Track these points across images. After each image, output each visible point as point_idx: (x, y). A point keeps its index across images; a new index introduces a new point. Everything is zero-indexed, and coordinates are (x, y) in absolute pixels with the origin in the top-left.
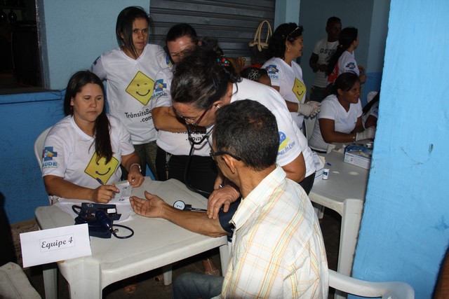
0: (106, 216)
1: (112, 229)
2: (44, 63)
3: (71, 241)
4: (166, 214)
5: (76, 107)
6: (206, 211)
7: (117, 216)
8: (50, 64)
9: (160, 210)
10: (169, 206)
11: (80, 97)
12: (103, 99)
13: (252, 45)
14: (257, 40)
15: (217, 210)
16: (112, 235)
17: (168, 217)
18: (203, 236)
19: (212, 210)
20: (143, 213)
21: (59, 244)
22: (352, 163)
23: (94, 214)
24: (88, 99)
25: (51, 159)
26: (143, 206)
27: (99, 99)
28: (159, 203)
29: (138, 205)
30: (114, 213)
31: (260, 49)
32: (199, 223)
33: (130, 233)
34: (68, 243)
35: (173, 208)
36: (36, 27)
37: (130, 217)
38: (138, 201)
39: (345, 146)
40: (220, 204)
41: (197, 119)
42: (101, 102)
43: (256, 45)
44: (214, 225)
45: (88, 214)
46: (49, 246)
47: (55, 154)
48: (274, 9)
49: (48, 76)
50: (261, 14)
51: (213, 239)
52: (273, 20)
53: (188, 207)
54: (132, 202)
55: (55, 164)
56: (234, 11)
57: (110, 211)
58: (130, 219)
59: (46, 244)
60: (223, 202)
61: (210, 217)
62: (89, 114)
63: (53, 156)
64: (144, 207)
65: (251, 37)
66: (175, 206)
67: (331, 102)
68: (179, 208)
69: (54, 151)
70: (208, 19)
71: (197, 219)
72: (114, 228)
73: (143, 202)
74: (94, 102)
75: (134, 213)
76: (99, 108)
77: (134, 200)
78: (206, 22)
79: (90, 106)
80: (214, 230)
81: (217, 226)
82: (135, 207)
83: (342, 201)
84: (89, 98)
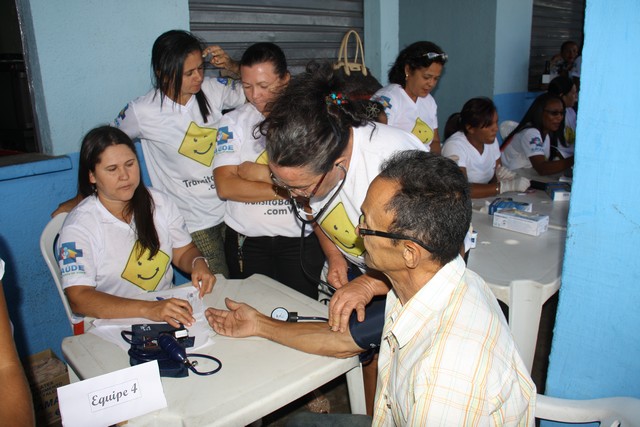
0: (175, 343)
1: (188, 362)
2: (39, 117)
3: (135, 390)
4: (264, 331)
5: (100, 185)
6: (327, 320)
7: (190, 341)
8: (50, 118)
9: (254, 326)
10: (267, 317)
11: (101, 169)
12: (136, 163)
13: (336, 67)
14: (343, 59)
15: (346, 318)
16: (190, 371)
17: (269, 335)
18: (326, 358)
19: (337, 319)
20: (229, 332)
21: (117, 396)
22: (505, 227)
23: (155, 342)
24: (113, 170)
25: (75, 261)
26: (227, 321)
27: (130, 165)
28: (250, 315)
29: (219, 321)
30: (185, 337)
31: (348, 73)
32: (320, 339)
33: (217, 365)
34: (130, 393)
35: (271, 319)
36: (23, 63)
37: (209, 340)
38: (217, 314)
39: (488, 203)
40: (348, 311)
41: (312, 188)
42: (134, 170)
43: (342, 67)
44: (344, 342)
45: (145, 343)
46: (102, 402)
47: (80, 253)
48: (362, 13)
49: (49, 136)
50: (345, 22)
51: (340, 361)
52: (363, 28)
53: (293, 317)
54: (210, 318)
55: (81, 268)
56: (307, 20)
57: (179, 334)
58: (210, 342)
59: (97, 399)
60: (353, 306)
61: (335, 329)
62: (121, 191)
63: (77, 256)
64: (228, 323)
65: (333, 56)
66: (274, 316)
67: (458, 142)
68: (280, 319)
69: (77, 248)
70: (272, 34)
71: (316, 335)
72: (191, 360)
73: (224, 315)
74: (123, 171)
75: (214, 333)
76: (134, 179)
77: (212, 314)
78: (270, 38)
79: (120, 179)
80: (344, 347)
81: (348, 342)
82: (215, 325)
83: (507, 285)
84: (115, 168)
